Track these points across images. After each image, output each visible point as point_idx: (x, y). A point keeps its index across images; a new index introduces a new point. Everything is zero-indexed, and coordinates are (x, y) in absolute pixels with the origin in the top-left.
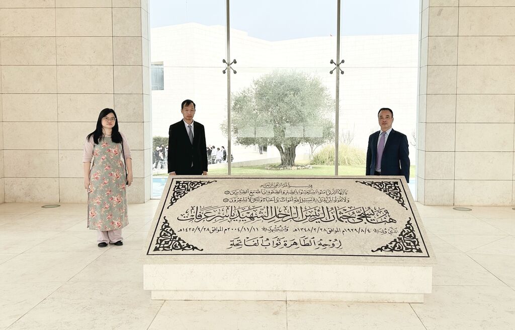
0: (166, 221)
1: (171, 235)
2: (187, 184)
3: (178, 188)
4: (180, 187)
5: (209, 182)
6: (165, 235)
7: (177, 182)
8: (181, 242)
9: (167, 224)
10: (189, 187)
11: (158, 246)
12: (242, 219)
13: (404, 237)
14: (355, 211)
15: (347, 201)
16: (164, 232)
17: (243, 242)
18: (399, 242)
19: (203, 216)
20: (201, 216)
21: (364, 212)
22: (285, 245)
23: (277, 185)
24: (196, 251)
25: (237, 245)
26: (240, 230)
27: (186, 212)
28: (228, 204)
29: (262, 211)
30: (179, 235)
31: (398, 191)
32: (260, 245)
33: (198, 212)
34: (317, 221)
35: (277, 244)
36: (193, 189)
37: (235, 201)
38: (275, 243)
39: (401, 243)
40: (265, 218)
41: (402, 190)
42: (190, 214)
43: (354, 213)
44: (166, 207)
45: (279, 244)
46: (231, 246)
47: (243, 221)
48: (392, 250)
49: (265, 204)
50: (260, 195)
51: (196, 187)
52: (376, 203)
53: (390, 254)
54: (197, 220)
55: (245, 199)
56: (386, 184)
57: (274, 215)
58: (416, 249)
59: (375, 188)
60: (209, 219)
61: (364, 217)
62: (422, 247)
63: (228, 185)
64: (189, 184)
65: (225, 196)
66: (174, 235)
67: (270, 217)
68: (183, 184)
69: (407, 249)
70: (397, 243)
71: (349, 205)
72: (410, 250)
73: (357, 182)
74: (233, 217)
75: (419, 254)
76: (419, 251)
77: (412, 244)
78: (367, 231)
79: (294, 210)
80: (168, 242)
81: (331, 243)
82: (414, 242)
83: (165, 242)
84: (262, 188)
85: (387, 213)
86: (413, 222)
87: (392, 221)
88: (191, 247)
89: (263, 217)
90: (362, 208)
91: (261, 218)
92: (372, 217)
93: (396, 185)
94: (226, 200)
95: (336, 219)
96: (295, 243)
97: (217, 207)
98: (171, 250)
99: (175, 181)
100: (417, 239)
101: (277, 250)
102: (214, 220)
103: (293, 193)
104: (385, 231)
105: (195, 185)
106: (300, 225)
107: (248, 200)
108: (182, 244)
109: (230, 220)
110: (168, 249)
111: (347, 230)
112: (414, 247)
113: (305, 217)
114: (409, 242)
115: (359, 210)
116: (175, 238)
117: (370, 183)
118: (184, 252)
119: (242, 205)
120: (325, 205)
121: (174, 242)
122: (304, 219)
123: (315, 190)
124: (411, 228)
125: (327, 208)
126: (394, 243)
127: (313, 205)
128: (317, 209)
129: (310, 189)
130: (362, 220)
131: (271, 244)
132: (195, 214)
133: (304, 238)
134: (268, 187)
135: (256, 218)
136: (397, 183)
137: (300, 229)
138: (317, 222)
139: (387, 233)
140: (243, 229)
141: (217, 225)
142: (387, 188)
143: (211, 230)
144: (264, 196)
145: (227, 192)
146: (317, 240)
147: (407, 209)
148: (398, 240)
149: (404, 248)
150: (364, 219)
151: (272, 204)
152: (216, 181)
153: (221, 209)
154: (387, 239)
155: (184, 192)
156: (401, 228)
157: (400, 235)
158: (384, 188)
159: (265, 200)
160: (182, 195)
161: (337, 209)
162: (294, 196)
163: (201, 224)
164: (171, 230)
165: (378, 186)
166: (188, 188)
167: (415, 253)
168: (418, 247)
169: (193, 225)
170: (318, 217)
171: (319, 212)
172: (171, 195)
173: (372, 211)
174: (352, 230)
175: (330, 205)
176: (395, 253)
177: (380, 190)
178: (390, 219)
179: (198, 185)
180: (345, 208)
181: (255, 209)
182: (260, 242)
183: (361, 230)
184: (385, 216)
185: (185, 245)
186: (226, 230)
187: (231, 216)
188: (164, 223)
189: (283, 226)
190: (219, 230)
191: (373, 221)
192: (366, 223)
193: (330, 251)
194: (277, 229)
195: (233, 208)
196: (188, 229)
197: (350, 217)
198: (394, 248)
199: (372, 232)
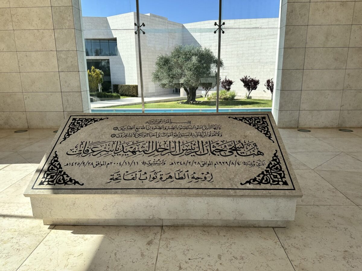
0: (56, 155)
1: (58, 169)
2: (82, 121)
3: (74, 124)
4: (76, 123)
5: (101, 119)
6: (52, 169)
7: (74, 119)
8: (65, 176)
9: (56, 159)
10: (83, 124)
11: (44, 180)
12: (124, 154)
13: (271, 169)
14: (227, 145)
15: (220, 135)
16: (52, 166)
17: (122, 175)
18: (266, 175)
19: (90, 151)
20: (88, 151)
21: (235, 145)
22: (161, 178)
23: (160, 122)
24: (77, 186)
25: (117, 179)
26: (121, 164)
27: (76, 147)
28: (115, 139)
29: (144, 146)
30: (65, 169)
31: (266, 125)
32: (138, 179)
33: (86, 147)
34: (192, 154)
35: (154, 178)
36: (86, 125)
37: (122, 136)
38: (152, 177)
39: (268, 176)
40: (146, 152)
41: (269, 124)
42: (79, 149)
43: (225, 146)
44: (59, 141)
45: (155, 177)
46: (111, 180)
47: (125, 155)
48: (260, 183)
49: (148, 139)
50: (145, 130)
51: (89, 124)
52: (246, 136)
53: (258, 187)
54: (84, 155)
55: (130, 134)
56: (255, 119)
57: (154, 149)
58: (282, 181)
59: (246, 123)
60: (95, 153)
61: (234, 150)
62: (287, 179)
63: (117, 122)
64: (83, 121)
65: (113, 132)
66: (60, 170)
67: (150, 151)
68: (78, 121)
69: (274, 181)
70: (264, 175)
71: (222, 139)
72: (276, 183)
73: (229, 117)
74: (117, 152)
75: (285, 187)
76: (285, 183)
77: (279, 177)
78: (237, 164)
79: (173, 145)
80: (54, 176)
81: (203, 176)
82: (280, 174)
83: (51, 176)
84: (147, 124)
85: (256, 146)
86: (279, 154)
87: (260, 153)
88: (73, 181)
89: (144, 151)
90: (233, 142)
91: (142, 152)
92: (242, 150)
93: (264, 120)
94: (113, 136)
95: (210, 152)
96: (171, 177)
97: (104, 142)
98: (55, 184)
99: (72, 118)
100: (283, 171)
101: (153, 184)
102: (99, 155)
103: (174, 128)
104: (253, 164)
105: (88, 122)
106: (177, 158)
107: (133, 135)
108: (66, 178)
109: (113, 154)
110: (52, 183)
111: (219, 163)
112: (280, 180)
113: (181, 151)
114: (275, 174)
115: (230, 143)
116: (61, 172)
117: (241, 118)
118: (67, 186)
119: (127, 140)
120: (200, 139)
121: (59, 176)
122: (181, 152)
123: (192, 125)
124: (278, 161)
125: (202, 142)
126: (262, 176)
127: (190, 139)
128: (193, 143)
129: (189, 124)
130: (233, 153)
131: (148, 178)
132: (83, 149)
133: (179, 172)
134: (152, 123)
135: (138, 153)
136: (264, 118)
137: (176, 163)
138: (192, 156)
139: (256, 166)
140: (125, 162)
141: (101, 160)
142: (256, 122)
143: (95, 164)
144: (148, 132)
145: (116, 129)
146: (191, 173)
147: (273, 142)
148: (265, 173)
149: (271, 181)
150: (235, 152)
151: (154, 139)
152: (108, 118)
153: (107, 144)
154: (255, 172)
155: (78, 128)
156: (268, 160)
157: (267, 168)
158: (254, 122)
159: (148, 135)
160: (75, 131)
161: (211, 142)
162: (174, 131)
163: (86, 159)
164: (59, 164)
165: (248, 121)
166: (81, 124)
167: (282, 187)
168: (284, 180)
169: (79, 159)
170: (193, 151)
171: (195, 146)
172: (66, 131)
173: (242, 144)
174: (223, 163)
175: (205, 140)
176: (263, 186)
177: (250, 124)
178: (259, 151)
179: (91, 122)
180: (218, 142)
181: (138, 144)
182: (138, 176)
183: (231, 162)
184: (253, 149)
185: (68, 180)
186: (108, 164)
187: (116, 150)
188: (54, 157)
189: (161, 160)
190: (102, 165)
191: (243, 154)
192: (236, 156)
193: (202, 184)
194: (155, 162)
195: (119, 143)
196: (74, 164)
197: (222, 150)
198: (262, 180)
199: (242, 165)
